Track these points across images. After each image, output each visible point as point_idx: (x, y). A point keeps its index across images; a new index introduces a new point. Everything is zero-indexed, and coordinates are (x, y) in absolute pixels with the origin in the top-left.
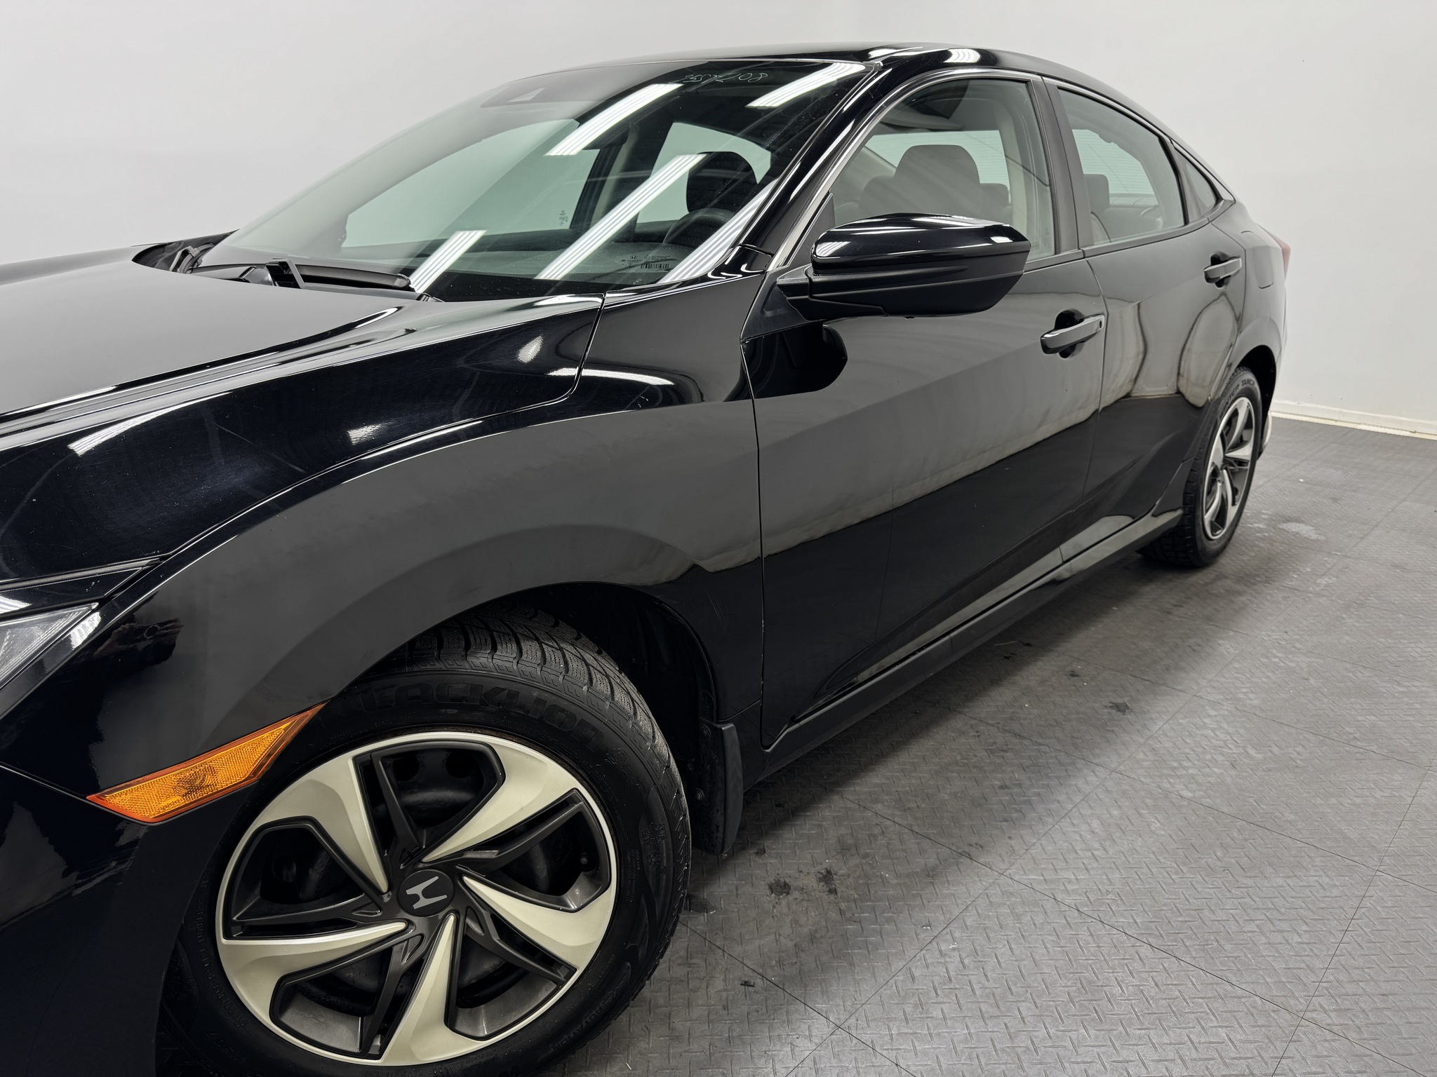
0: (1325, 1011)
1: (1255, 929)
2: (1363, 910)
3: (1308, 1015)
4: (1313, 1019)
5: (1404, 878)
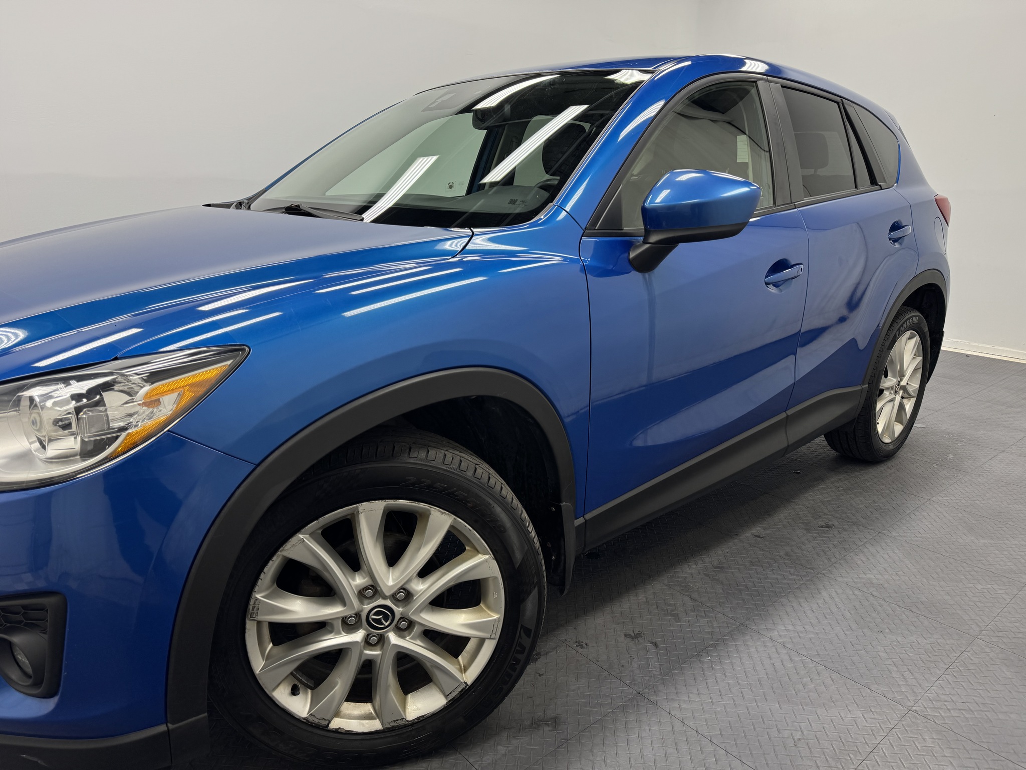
0: (925, 708)
1: (891, 663)
3: (914, 708)
4: (916, 710)
5: (993, 643)
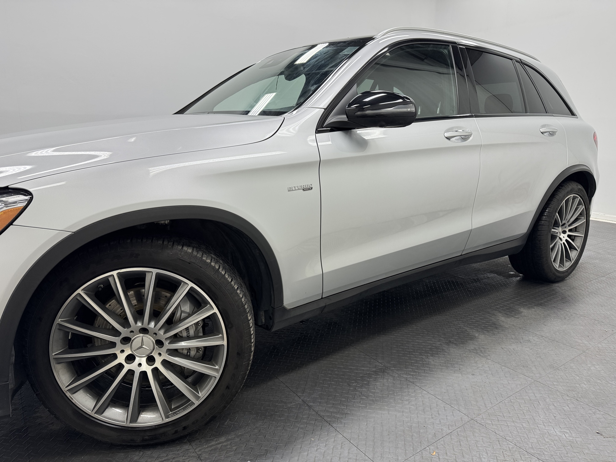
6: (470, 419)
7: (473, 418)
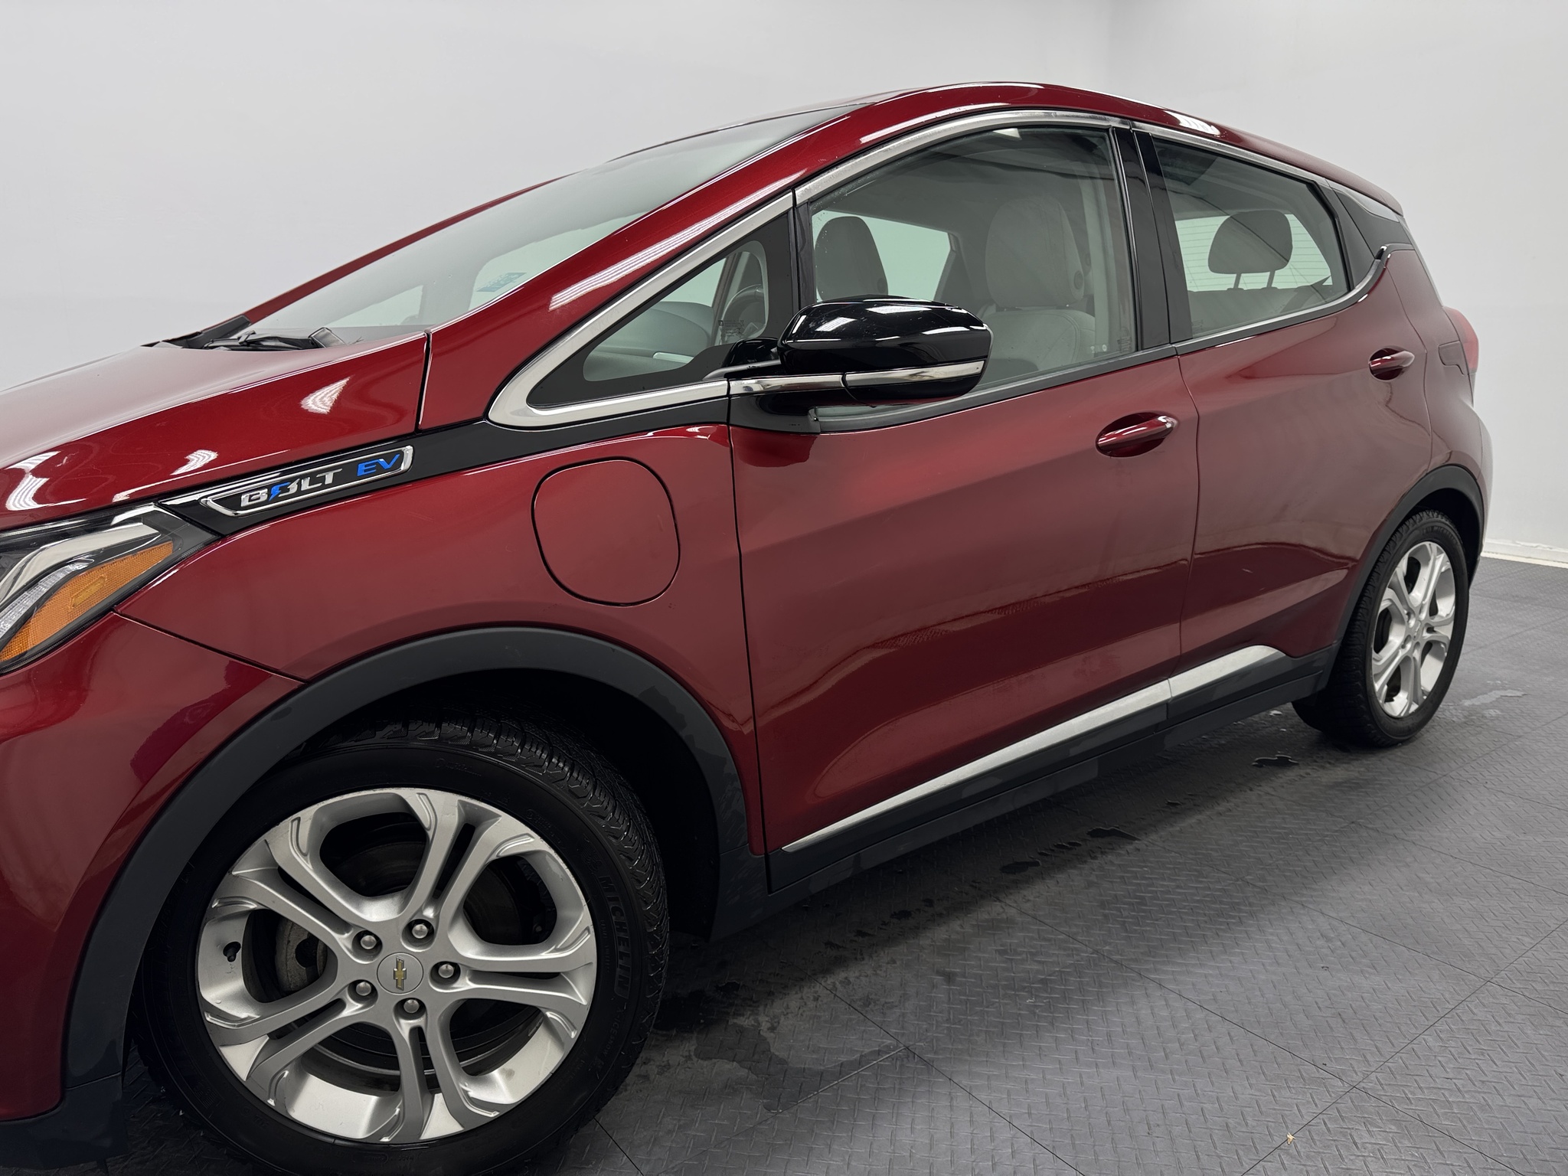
2: (1458, 1011)
6: (1346, 1085)
7: (1355, 1084)
